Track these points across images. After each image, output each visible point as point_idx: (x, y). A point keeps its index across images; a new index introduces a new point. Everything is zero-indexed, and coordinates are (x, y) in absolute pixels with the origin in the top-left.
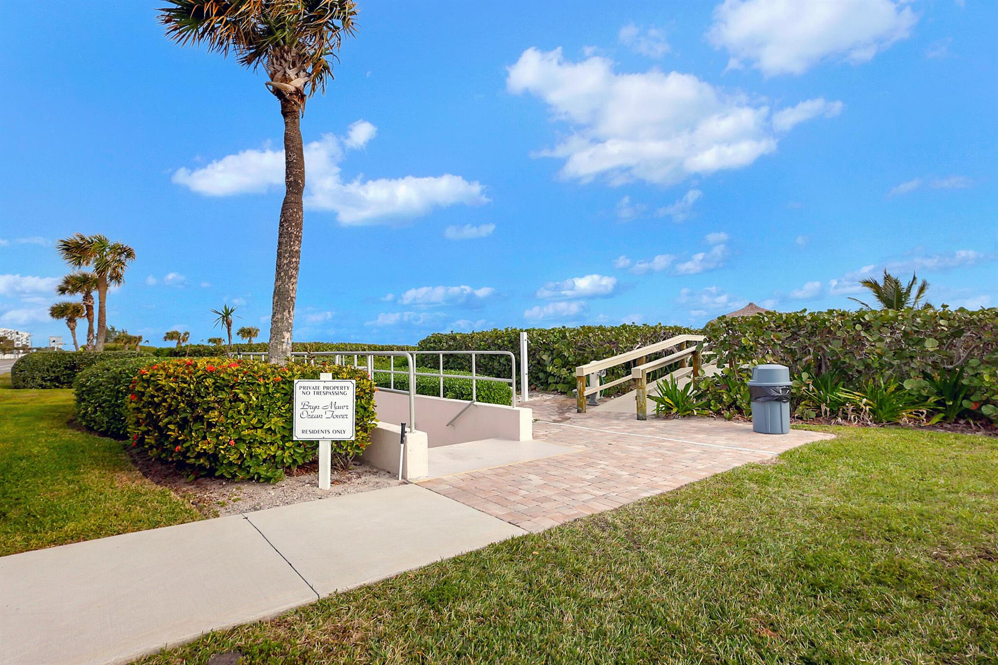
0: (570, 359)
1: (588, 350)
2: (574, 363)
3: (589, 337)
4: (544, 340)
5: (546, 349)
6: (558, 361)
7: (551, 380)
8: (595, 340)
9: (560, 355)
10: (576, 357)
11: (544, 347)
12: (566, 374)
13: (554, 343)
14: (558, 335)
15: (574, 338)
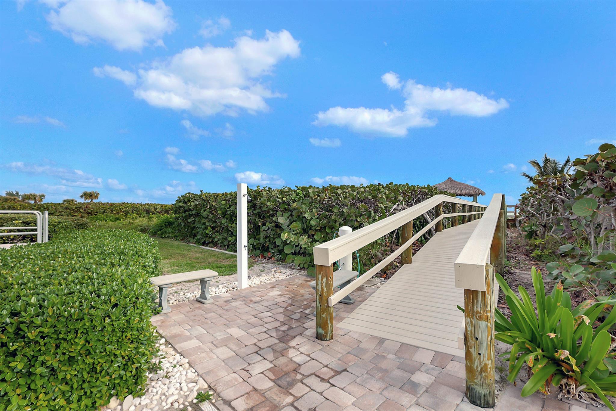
0: (313, 223)
1: (335, 211)
2: (318, 228)
3: (337, 194)
4: (284, 199)
5: (285, 209)
6: (297, 226)
7: (287, 250)
8: (345, 198)
9: (301, 218)
10: (321, 220)
11: (282, 207)
12: (306, 244)
13: (294, 201)
14: (301, 192)
15: (318, 196)
